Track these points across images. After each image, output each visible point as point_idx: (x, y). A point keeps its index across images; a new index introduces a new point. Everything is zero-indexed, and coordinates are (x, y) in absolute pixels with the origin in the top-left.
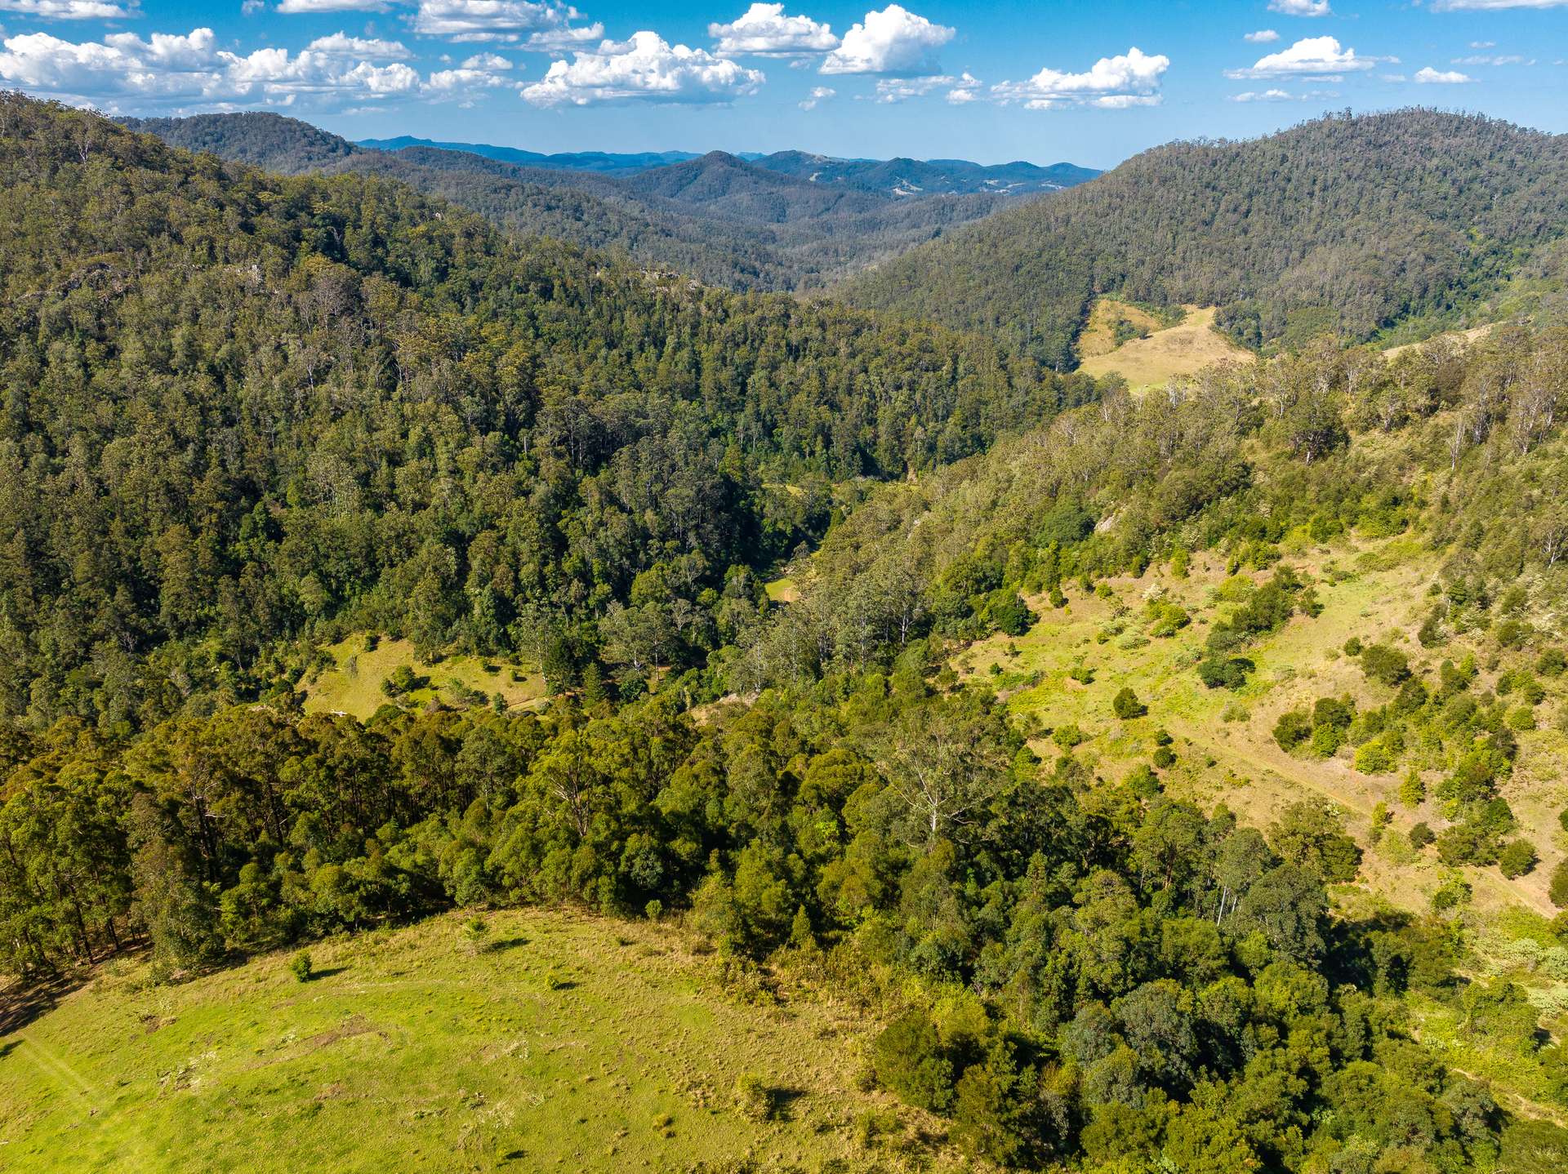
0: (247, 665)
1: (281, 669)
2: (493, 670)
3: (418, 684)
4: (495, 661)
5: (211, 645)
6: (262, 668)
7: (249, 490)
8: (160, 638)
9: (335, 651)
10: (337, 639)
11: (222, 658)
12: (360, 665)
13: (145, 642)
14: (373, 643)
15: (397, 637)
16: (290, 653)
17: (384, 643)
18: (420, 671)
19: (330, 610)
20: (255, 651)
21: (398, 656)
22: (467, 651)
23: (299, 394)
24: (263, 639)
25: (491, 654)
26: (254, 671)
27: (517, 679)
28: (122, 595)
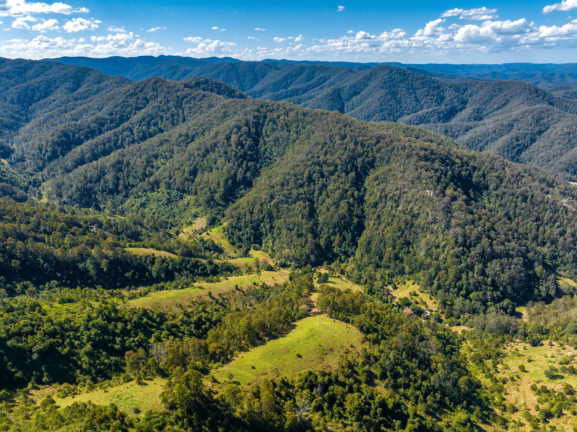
0: (392, 278)
1: (397, 281)
2: (431, 299)
3: (416, 295)
4: (433, 297)
5: (387, 272)
6: (394, 280)
7: (408, 243)
8: (381, 267)
9: (407, 281)
10: (409, 280)
11: (388, 275)
12: (409, 287)
13: (378, 266)
14: (414, 283)
15: (418, 284)
16: (399, 278)
17: (416, 284)
18: (418, 293)
19: (410, 273)
20: (394, 276)
21: (416, 288)
22: (428, 292)
23: (426, 226)
24: (397, 274)
25: (433, 295)
26: (393, 280)
27: (435, 303)
28: (377, 257)
